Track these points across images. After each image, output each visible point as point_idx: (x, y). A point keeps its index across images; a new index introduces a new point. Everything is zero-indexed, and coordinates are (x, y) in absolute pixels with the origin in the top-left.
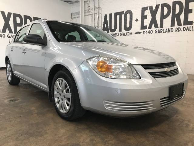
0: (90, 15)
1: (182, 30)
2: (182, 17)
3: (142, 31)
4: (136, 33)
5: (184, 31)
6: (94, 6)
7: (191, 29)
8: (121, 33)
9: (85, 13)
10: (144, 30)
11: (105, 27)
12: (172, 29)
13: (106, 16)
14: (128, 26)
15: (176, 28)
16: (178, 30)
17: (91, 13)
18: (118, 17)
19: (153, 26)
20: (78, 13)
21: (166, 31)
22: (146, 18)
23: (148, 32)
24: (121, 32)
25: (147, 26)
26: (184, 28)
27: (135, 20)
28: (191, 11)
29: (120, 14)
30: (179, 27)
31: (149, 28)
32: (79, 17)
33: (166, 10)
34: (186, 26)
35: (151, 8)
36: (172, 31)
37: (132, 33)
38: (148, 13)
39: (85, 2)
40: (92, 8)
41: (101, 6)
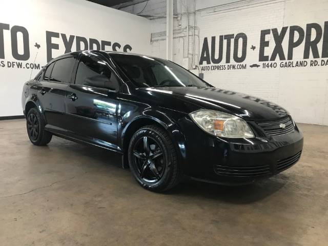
0: (182, 37)
1: (320, 65)
2: (320, 46)
3: (261, 63)
4: (251, 66)
5: (322, 65)
6: (189, 23)
8: (228, 66)
9: (173, 34)
10: (264, 62)
11: (205, 56)
12: (305, 63)
13: (206, 40)
14: (240, 55)
15: (311, 61)
16: (313, 64)
18: (225, 42)
19: (278, 57)
20: (163, 34)
21: (297, 65)
22: (268, 46)
23: (270, 64)
24: (229, 64)
25: (268, 57)
26: (322, 61)
29: (228, 37)
30: (316, 59)
31: (271, 60)
32: (165, 39)
34: (325, 59)
35: (275, 31)
36: (305, 64)
37: (246, 65)
38: (270, 39)
39: (174, 18)
40: (184, 27)
41: (198, 25)
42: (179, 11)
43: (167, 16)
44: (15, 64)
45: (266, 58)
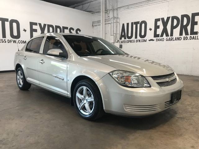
0: (110, 23)
1: (189, 39)
2: (189, 28)
3: (155, 39)
4: (149, 40)
5: (190, 39)
6: (114, 16)
7: (196, 38)
9: (105, 22)
10: (157, 38)
11: (123, 34)
12: (181, 38)
13: (123, 25)
14: (143, 34)
15: (184, 37)
16: (185, 39)
17: (110, 22)
18: (134, 26)
19: (165, 34)
20: (99, 22)
21: (176, 40)
22: (159, 28)
23: (160, 39)
24: (137, 39)
25: (159, 34)
26: (190, 37)
27: (149, 29)
28: (196, 23)
29: (136, 23)
30: (186, 36)
31: (160, 37)
32: (100, 25)
33: (175, 22)
34: (192, 36)
35: (163, 19)
37: (146, 40)
38: (160, 24)
39: (105, 12)
40: (111, 18)
41: (119, 16)
42: (108, 8)
43: (101, 11)
44: (12, 41)
45: (158, 36)
